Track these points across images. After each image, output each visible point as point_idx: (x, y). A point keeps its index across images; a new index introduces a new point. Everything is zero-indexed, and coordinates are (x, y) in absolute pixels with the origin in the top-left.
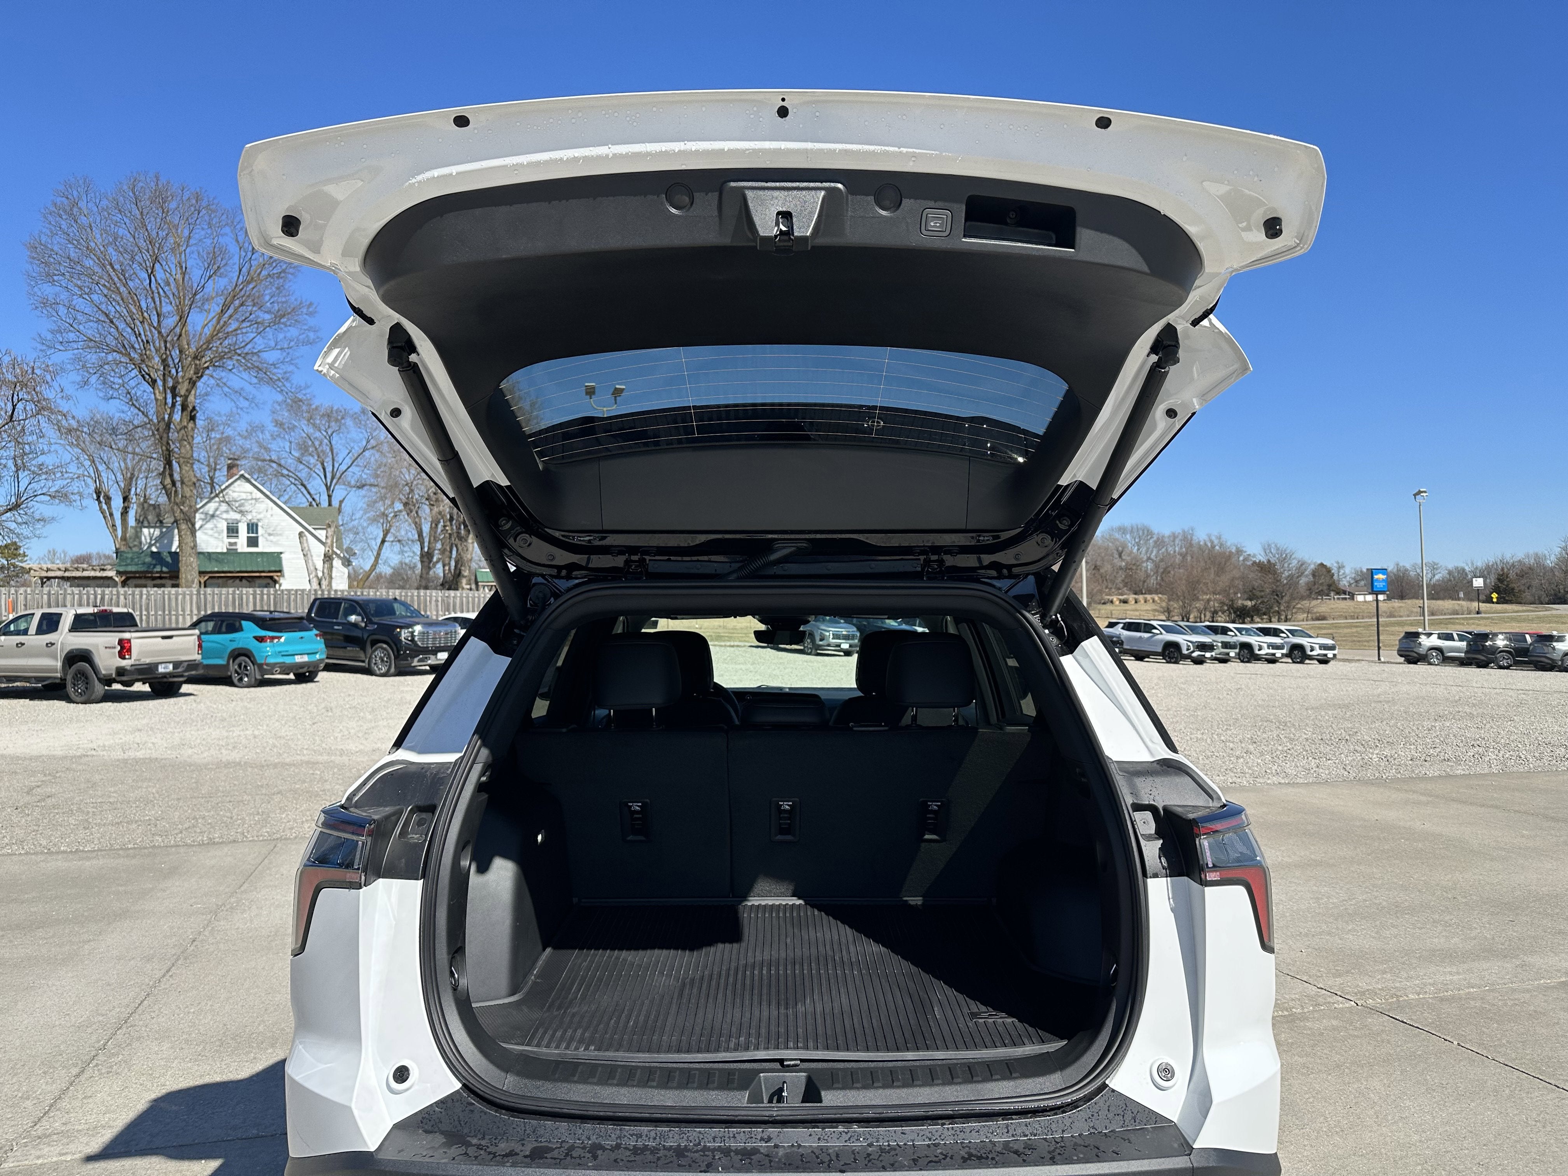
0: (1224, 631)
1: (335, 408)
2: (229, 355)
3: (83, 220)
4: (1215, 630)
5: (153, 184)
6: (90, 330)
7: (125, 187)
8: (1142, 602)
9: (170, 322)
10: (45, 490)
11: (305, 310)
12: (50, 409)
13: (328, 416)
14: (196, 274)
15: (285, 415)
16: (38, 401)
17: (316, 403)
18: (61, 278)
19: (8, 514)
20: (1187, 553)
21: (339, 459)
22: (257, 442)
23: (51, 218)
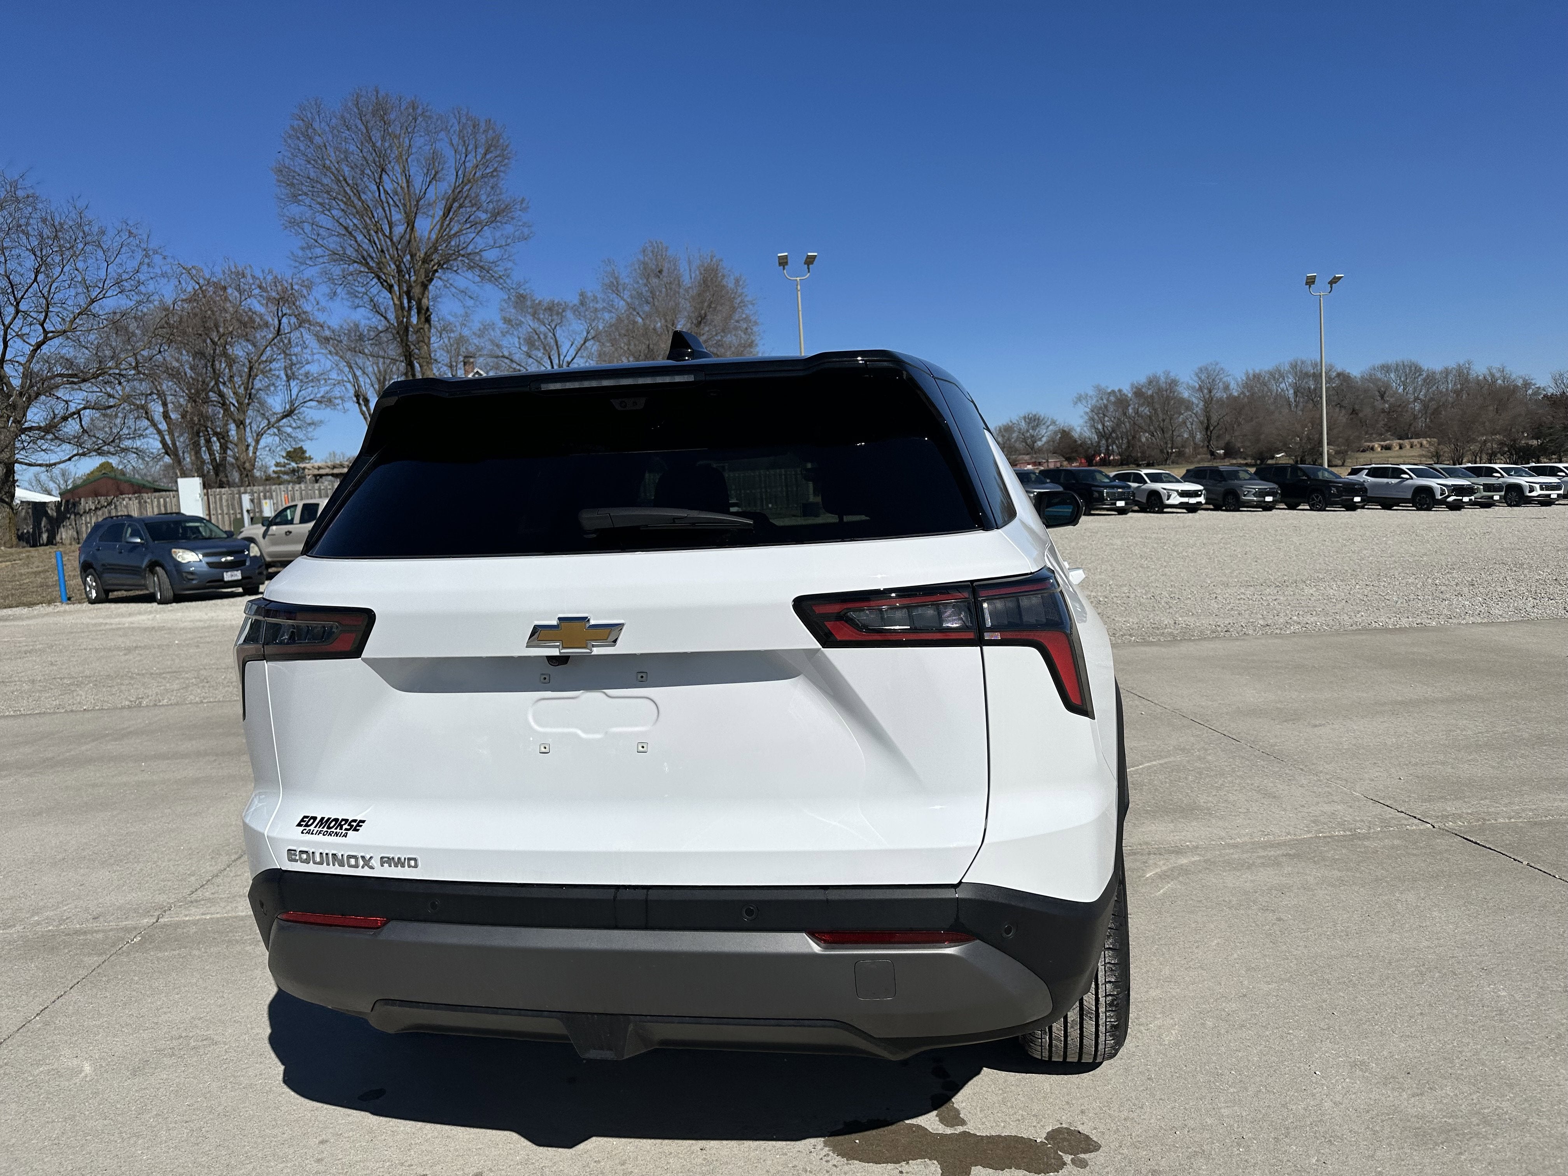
0: (1490, 472)
1: (556, 302)
2: (454, 257)
3: (318, 140)
4: (1477, 472)
5: (374, 98)
6: (333, 243)
7: (350, 104)
8: (1408, 447)
9: (399, 230)
10: (312, 397)
11: (518, 207)
12: (309, 321)
13: (550, 309)
14: (418, 182)
15: (512, 312)
16: (299, 314)
17: (538, 298)
18: (304, 197)
19: (284, 420)
20: (1462, 390)
21: (563, 350)
22: (489, 339)
23: (289, 141)
